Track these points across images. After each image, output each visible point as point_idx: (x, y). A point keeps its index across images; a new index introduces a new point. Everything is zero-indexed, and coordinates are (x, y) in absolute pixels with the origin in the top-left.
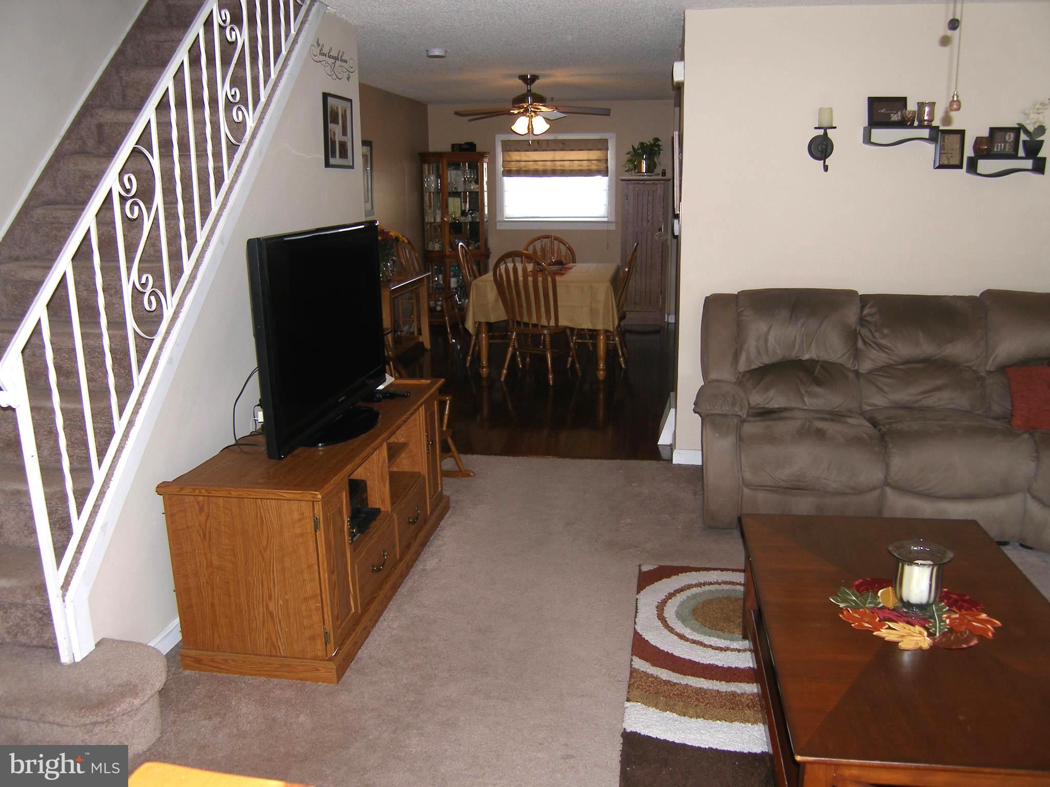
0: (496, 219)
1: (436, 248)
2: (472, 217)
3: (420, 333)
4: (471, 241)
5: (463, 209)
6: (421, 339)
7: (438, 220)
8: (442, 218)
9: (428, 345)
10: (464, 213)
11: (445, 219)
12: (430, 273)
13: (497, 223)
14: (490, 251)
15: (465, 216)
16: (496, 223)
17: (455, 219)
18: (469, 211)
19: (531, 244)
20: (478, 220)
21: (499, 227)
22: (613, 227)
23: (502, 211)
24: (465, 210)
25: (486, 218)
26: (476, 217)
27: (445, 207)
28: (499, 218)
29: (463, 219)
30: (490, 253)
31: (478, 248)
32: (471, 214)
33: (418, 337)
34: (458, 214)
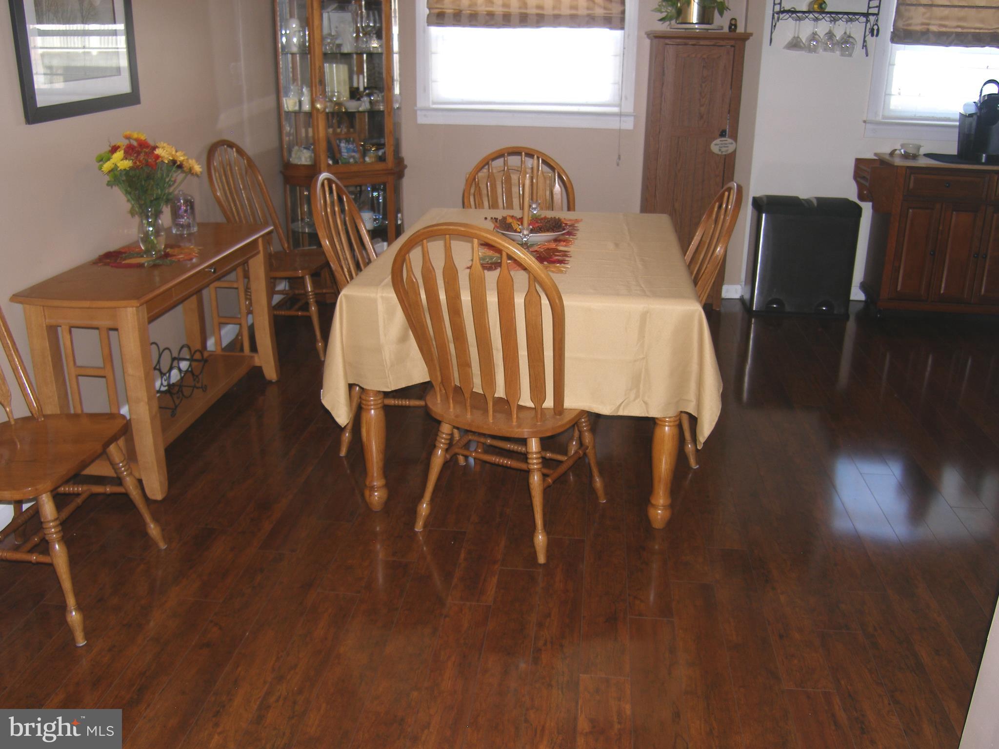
0: (415, 104)
1: (303, 159)
2: (371, 102)
3: (254, 348)
4: (368, 146)
5: (355, 85)
6: (257, 361)
7: (307, 107)
8: (313, 103)
9: (271, 372)
10: (355, 94)
11: (318, 106)
12: (272, 228)
13: (419, 113)
14: (406, 162)
15: (359, 99)
16: (415, 112)
17: (339, 104)
18: (365, 89)
19: (483, 167)
20: (382, 108)
21: (422, 119)
22: (628, 124)
23: (426, 89)
24: (358, 89)
25: (397, 102)
26: (377, 102)
27: (317, 83)
28: (420, 103)
29: (353, 106)
30: (405, 167)
31: (382, 159)
32: (369, 95)
33: (252, 357)
34: (345, 96)
